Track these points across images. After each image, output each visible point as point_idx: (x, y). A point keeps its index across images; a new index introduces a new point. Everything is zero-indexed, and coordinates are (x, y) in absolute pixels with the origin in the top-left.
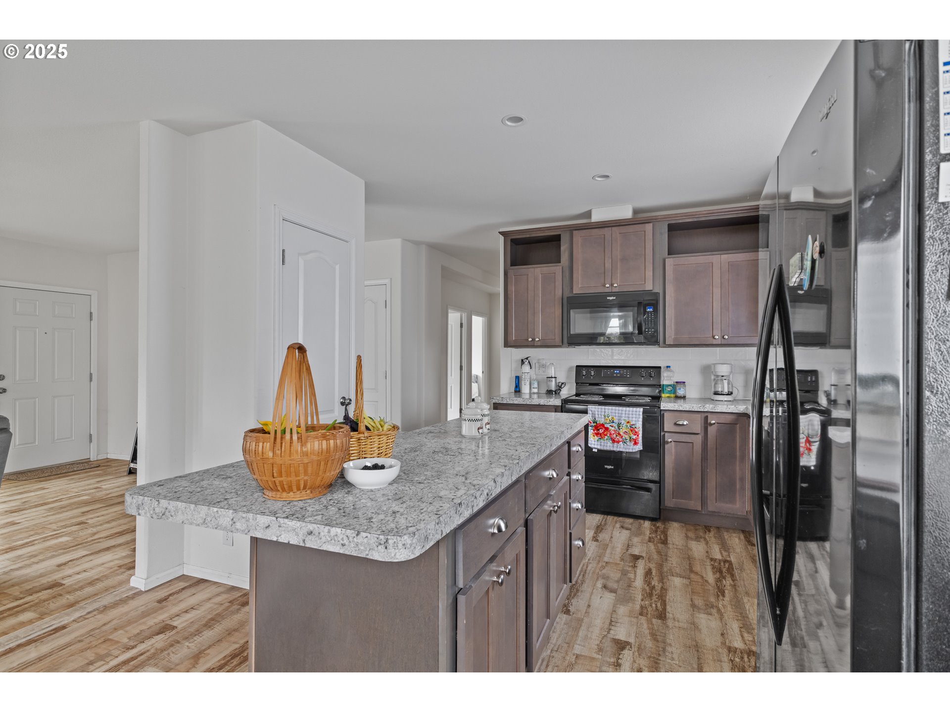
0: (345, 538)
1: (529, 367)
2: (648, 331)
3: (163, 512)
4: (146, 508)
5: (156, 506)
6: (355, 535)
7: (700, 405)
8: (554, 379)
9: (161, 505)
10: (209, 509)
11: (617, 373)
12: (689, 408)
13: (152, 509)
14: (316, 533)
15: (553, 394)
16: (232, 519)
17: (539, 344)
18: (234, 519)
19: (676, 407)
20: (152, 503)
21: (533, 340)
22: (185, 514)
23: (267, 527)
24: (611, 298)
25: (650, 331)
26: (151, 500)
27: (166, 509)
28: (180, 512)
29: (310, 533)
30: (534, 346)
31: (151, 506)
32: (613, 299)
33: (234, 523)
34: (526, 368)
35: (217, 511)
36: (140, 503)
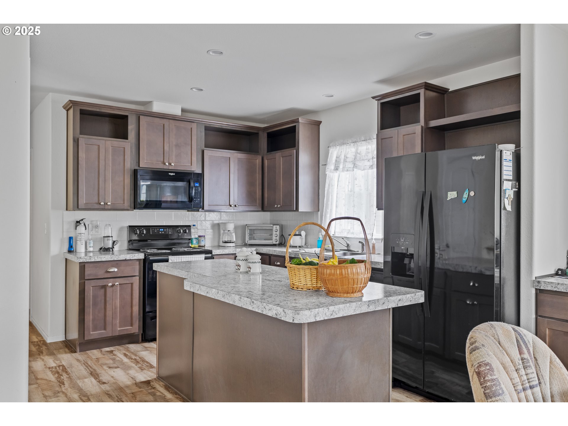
0: (411, 298)
1: (84, 228)
2: (196, 200)
3: (331, 314)
4: (321, 315)
5: (327, 311)
6: (414, 295)
7: (234, 250)
8: (111, 238)
9: (330, 310)
10: (357, 304)
11: (162, 231)
12: (228, 252)
13: (324, 314)
14: (402, 299)
15: (110, 251)
16: (368, 305)
17: (109, 207)
18: (369, 305)
19: (221, 252)
20: (324, 311)
21: (106, 204)
22: (344, 311)
23: (383, 304)
24: (172, 174)
25: (197, 200)
26: (323, 309)
27: (333, 311)
28: (341, 310)
29: (400, 300)
30: (105, 209)
31: (324, 313)
32: (173, 175)
33: (369, 306)
34: (81, 228)
35: (361, 304)
36: (317, 313)
